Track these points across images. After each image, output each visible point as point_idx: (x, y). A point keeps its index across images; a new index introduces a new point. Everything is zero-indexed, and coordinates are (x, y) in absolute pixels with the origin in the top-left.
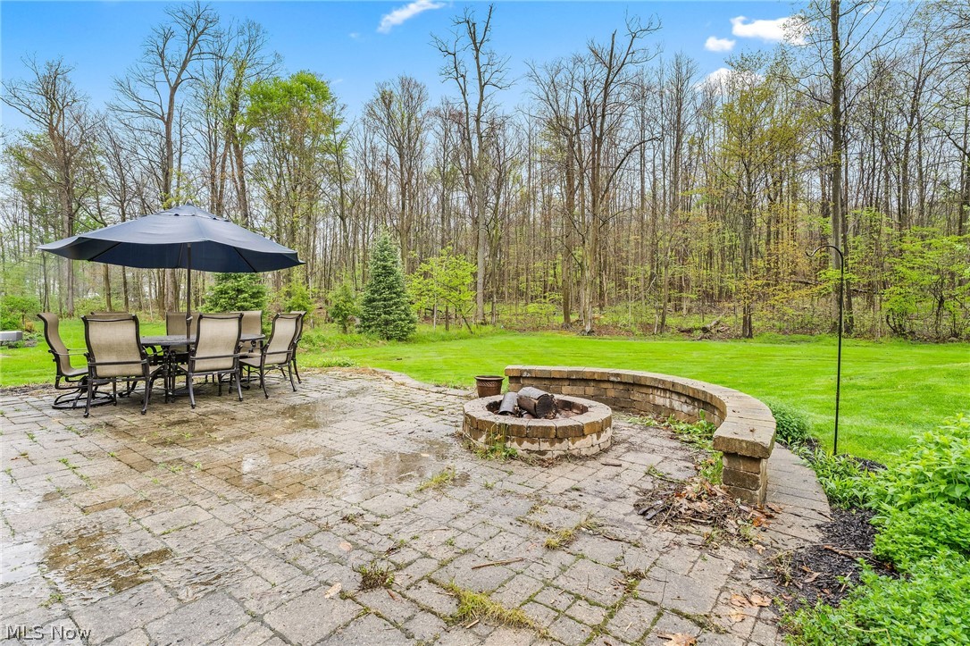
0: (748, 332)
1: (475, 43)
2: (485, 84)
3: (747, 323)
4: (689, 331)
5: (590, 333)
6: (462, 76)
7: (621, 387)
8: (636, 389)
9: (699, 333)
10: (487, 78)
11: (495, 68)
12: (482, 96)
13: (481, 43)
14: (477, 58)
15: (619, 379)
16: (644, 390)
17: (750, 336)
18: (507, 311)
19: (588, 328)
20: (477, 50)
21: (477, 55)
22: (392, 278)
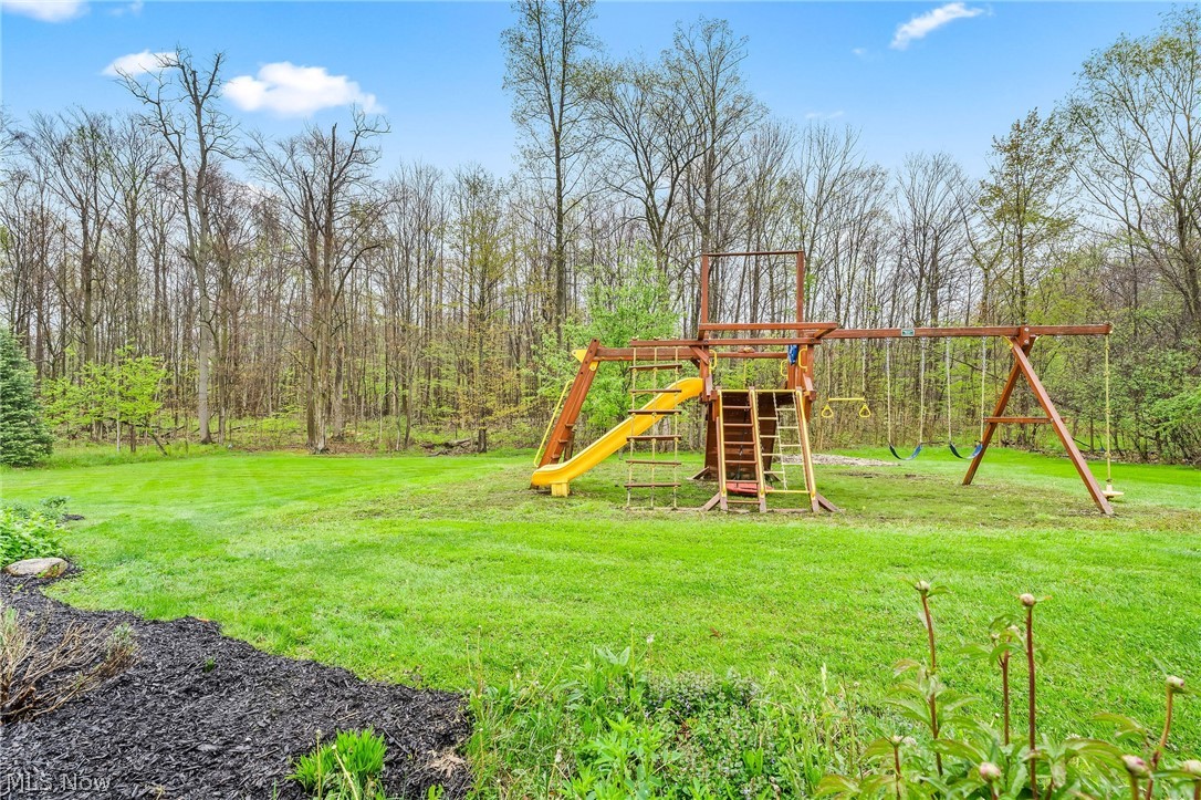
0: (482, 446)
1: (195, 97)
2: (209, 148)
3: (481, 439)
4: (432, 446)
5: (325, 450)
9: (441, 449)
10: (210, 142)
13: (204, 97)
14: (198, 114)
17: (484, 451)
18: (246, 429)
19: (321, 446)
20: (199, 105)
21: (198, 110)
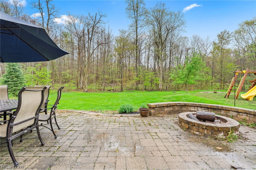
2: (51, 14)
3: (122, 88)
4: (110, 90)
6: (41, 9)
7: (180, 107)
8: (184, 107)
9: (112, 91)
10: (51, 12)
11: (55, 10)
12: (49, 18)
14: (47, 5)
15: (180, 105)
16: (187, 107)
17: (122, 91)
19: (86, 90)
21: (47, 4)
22: (18, 73)
